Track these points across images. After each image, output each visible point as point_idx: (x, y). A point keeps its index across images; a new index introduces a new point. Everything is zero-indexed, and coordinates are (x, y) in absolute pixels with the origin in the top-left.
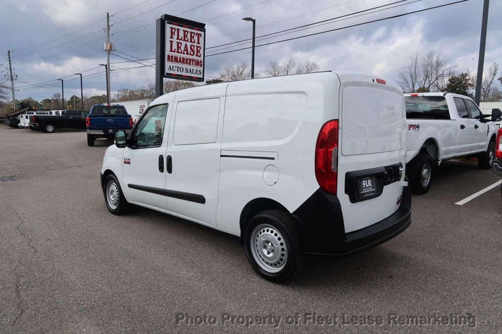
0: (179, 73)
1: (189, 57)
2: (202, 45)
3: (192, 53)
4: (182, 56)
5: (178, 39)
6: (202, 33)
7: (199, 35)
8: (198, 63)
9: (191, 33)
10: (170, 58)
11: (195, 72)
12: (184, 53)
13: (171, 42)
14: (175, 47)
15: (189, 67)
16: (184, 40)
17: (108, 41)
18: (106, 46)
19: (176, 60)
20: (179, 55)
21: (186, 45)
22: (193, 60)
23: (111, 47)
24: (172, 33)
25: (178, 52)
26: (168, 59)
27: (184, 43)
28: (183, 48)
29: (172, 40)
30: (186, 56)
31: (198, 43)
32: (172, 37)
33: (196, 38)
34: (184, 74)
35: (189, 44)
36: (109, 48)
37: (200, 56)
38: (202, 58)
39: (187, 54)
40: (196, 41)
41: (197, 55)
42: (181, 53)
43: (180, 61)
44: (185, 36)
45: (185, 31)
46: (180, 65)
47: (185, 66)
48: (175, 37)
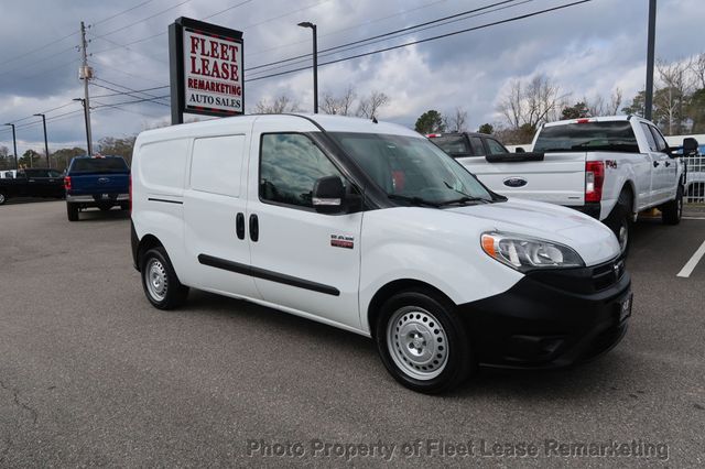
0: (207, 105)
1: (221, 81)
2: (239, 63)
3: (225, 75)
4: (210, 79)
5: (203, 54)
6: (239, 46)
7: (234, 48)
8: (235, 90)
9: (222, 45)
10: (193, 83)
11: (230, 103)
12: (213, 76)
13: (194, 59)
14: (199, 66)
15: (222, 96)
16: (213, 56)
17: (85, 64)
18: (81, 72)
19: (201, 85)
20: (206, 79)
21: (215, 63)
22: (227, 86)
23: (90, 73)
24: (194, 46)
25: (204, 74)
26: (190, 85)
27: (212, 60)
28: (211, 67)
29: (194, 55)
30: (216, 80)
31: (234, 60)
32: (193, 52)
33: (230, 52)
34: (214, 106)
35: (220, 62)
36: (87, 75)
37: (237, 80)
38: (239, 83)
39: (218, 76)
40: (231, 58)
41: (232, 79)
42: (208, 75)
43: (208, 87)
44: (214, 50)
45: (212, 43)
46: (208, 93)
47: (215, 95)
48: (199, 51)
